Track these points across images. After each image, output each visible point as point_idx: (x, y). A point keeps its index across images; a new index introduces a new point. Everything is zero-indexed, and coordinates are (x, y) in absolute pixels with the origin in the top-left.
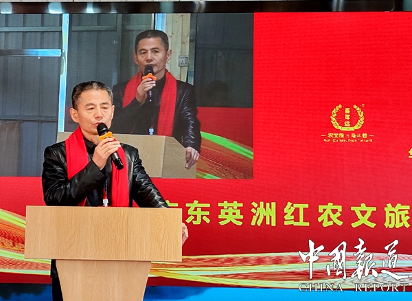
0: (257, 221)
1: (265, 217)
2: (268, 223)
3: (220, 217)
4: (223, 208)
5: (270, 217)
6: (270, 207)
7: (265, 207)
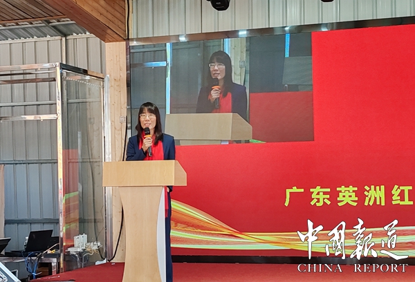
0: (369, 202)
1: (375, 198)
2: (378, 203)
3: (338, 199)
4: (341, 191)
5: (380, 198)
6: (380, 190)
7: (375, 190)
